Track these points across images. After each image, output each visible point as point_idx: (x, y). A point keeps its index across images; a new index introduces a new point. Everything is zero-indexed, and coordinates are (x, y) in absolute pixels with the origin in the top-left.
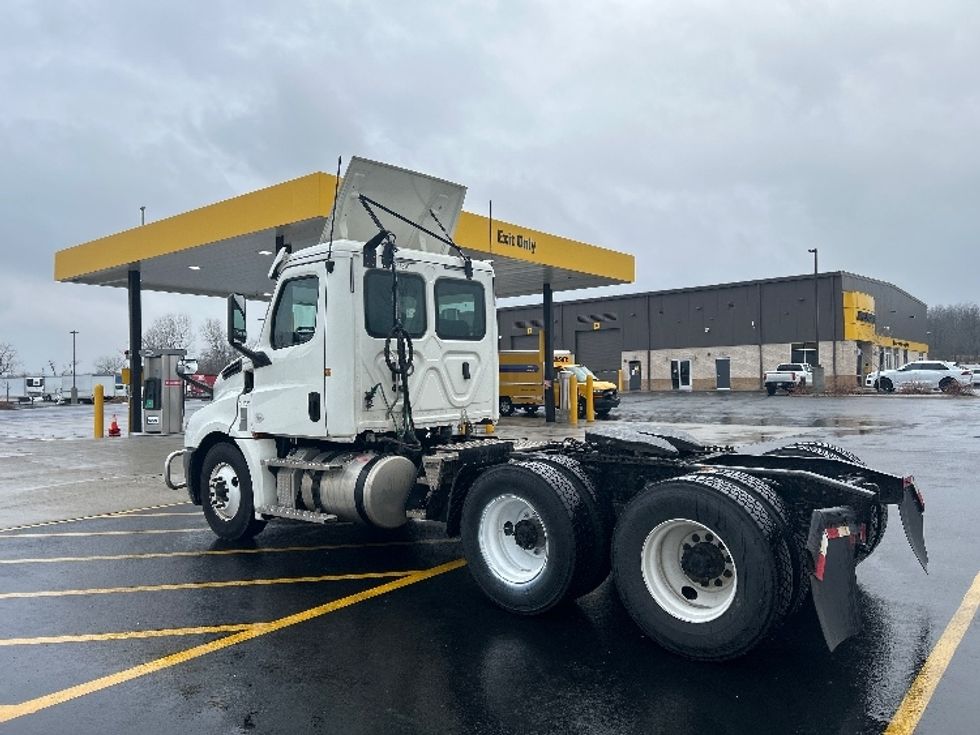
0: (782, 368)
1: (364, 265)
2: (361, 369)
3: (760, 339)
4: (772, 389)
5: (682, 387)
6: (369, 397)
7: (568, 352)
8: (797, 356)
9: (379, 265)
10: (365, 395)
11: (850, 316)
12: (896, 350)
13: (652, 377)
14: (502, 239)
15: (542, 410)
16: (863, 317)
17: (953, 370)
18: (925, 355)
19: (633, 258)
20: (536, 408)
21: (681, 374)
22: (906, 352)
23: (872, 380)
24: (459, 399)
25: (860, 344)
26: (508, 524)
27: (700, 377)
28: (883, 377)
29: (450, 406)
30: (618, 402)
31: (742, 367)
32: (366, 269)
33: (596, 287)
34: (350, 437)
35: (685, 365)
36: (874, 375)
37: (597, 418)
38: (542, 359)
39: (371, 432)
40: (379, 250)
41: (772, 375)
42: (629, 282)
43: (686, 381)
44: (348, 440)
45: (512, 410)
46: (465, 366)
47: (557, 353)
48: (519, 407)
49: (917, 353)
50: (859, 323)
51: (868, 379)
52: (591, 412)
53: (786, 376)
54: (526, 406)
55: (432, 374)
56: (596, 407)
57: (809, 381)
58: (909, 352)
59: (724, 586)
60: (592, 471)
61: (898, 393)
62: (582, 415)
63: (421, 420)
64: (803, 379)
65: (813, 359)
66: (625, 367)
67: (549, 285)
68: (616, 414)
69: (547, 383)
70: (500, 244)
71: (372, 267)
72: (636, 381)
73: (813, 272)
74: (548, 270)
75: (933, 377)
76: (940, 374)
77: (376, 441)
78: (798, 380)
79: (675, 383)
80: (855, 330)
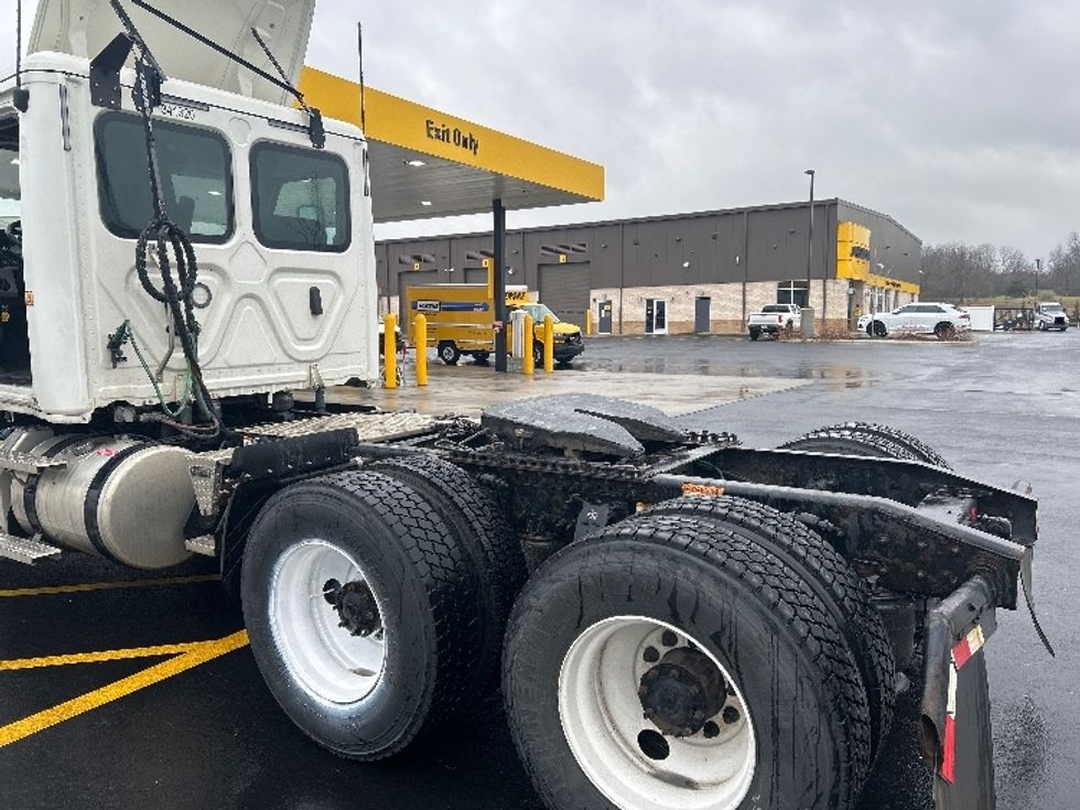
0: (767, 310)
1: (95, 102)
2: (96, 294)
3: (746, 275)
4: (756, 332)
5: (657, 332)
6: (115, 344)
7: (526, 287)
8: (783, 297)
9: (128, 104)
10: (107, 341)
11: (843, 251)
12: (887, 291)
13: (623, 320)
14: (433, 133)
15: (492, 358)
16: (858, 252)
17: (950, 313)
18: (916, 298)
19: (602, 168)
20: (486, 354)
21: (656, 316)
22: (897, 292)
23: (865, 324)
24: (301, 348)
25: (853, 283)
26: (331, 583)
27: (677, 318)
28: (876, 321)
29: (287, 360)
30: (582, 349)
31: (724, 308)
32: (99, 109)
33: (558, 205)
34: (79, 414)
35: (661, 306)
36: (865, 319)
37: (556, 367)
38: (491, 294)
39: (125, 404)
40: (127, 75)
41: (756, 318)
42: (599, 200)
43: (661, 324)
44: (76, 420)
45: (456, 358)
46: (314, 294)
47: (509, 288)
48: (466, 353)
49: (908, 293)
50: (854, 259)
51: (859, 323)
52: (550, 361)
53: (772, 319)
54: (475, 353)
55: (249, 307)
56: (556, 354)
57: (797, 324)
58: (900, 294)
59: (721, 737)
60: (488, 484)
61: (891, 338)
62: (540, 364)
63: (219, 383)
64: (790, 322)
65: (802, 298)
66: (594, 307)
67: (499, 201)
68: (580, 362)
69: (500, 323)
70: (430, 139)
71: (111, 106)
72: (605, 324)
73: (809, 200)
74: (499, 179)
75: (929, 321)
76: (937, 318)
77: (136, 420)
78: (783, 324)
79: (649, 326)
80: (849, 267)
